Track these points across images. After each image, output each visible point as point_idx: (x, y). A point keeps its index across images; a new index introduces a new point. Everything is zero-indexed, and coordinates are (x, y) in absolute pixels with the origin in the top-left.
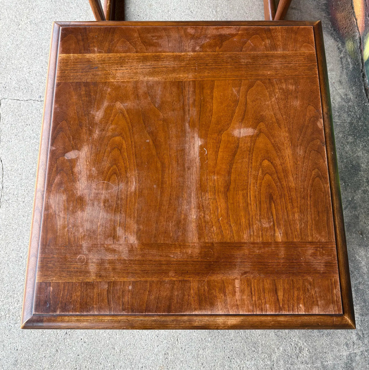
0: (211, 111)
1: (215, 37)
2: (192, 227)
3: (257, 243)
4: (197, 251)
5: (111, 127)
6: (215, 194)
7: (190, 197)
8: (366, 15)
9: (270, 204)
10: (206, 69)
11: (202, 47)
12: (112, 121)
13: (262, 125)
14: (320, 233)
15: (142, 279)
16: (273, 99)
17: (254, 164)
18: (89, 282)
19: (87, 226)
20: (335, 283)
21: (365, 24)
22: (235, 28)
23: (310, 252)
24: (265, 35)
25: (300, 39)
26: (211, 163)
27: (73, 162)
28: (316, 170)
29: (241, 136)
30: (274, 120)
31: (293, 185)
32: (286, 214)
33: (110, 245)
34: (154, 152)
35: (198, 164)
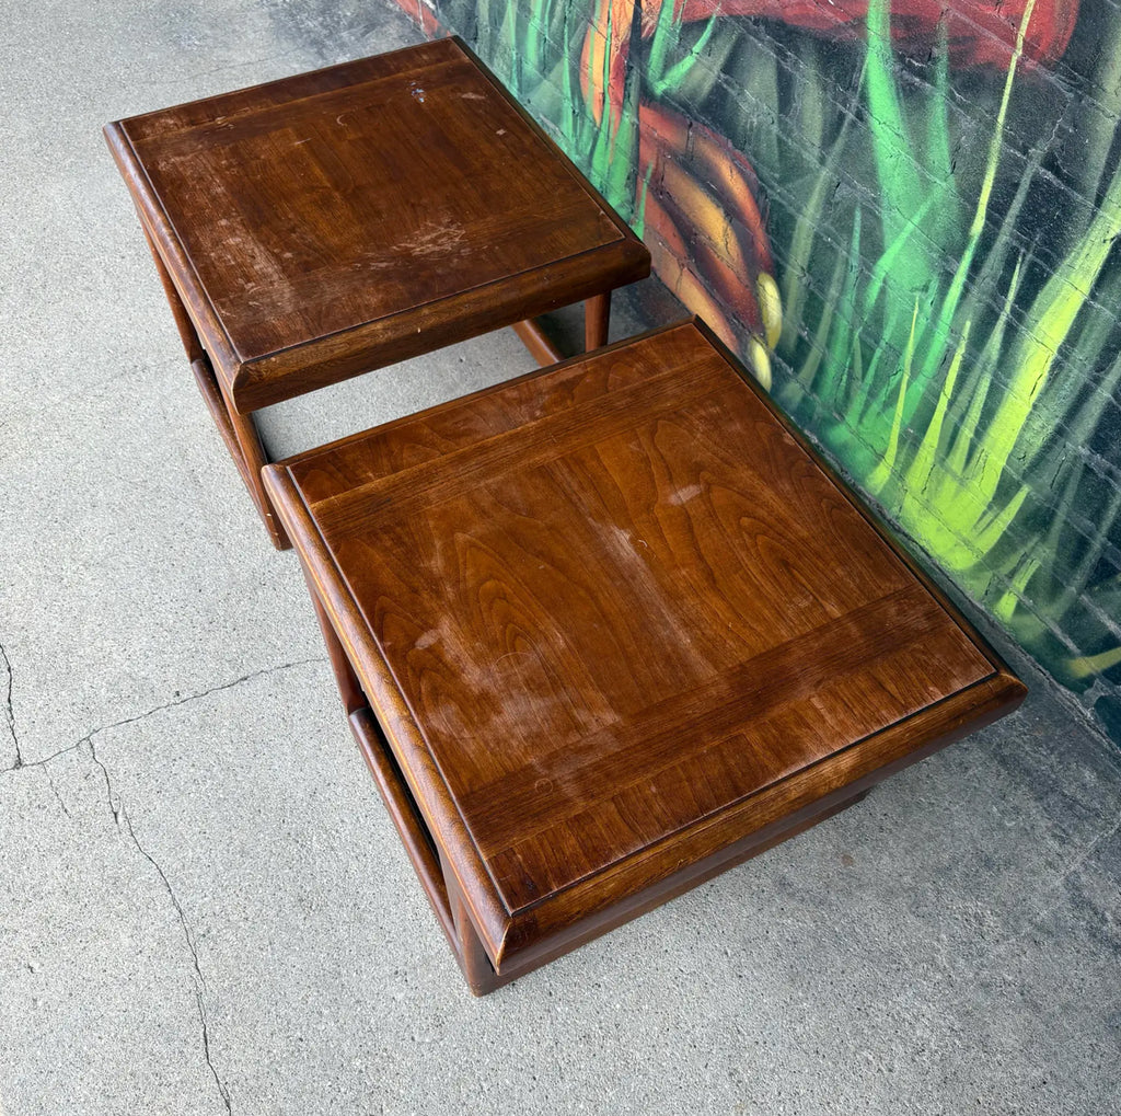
0: (615, 486)
1: (555, 389)
2: (694, 655)
3: (808, 634)
4: (724, 687)
5: (468, 573)
6: (698, 596)
7: (662, 616)
8: (728, 319)
9: (791, 573)
10: (569, 435)
11: (543, 409)
12: (465, 563)
13: (706, 475)
14: (890, 580)
15: (665, 768)
16: (699, 436)
17: (728, 530)
18: (579, 815)
19: (520, 731)
20: (957, 635)
21: (736, 334)
22: (579, 366)
23: (893, 610)
24: (628, 359)
25: (685, 345)
26: (663, 555)
27: (435, 651)
28: (825, 500)
29: (684, 501)
30: (718, 461)
31: (805, 534)
32: (822, 576)
33: (578, 742)
34: (562, 578)
35: (643, 566)
